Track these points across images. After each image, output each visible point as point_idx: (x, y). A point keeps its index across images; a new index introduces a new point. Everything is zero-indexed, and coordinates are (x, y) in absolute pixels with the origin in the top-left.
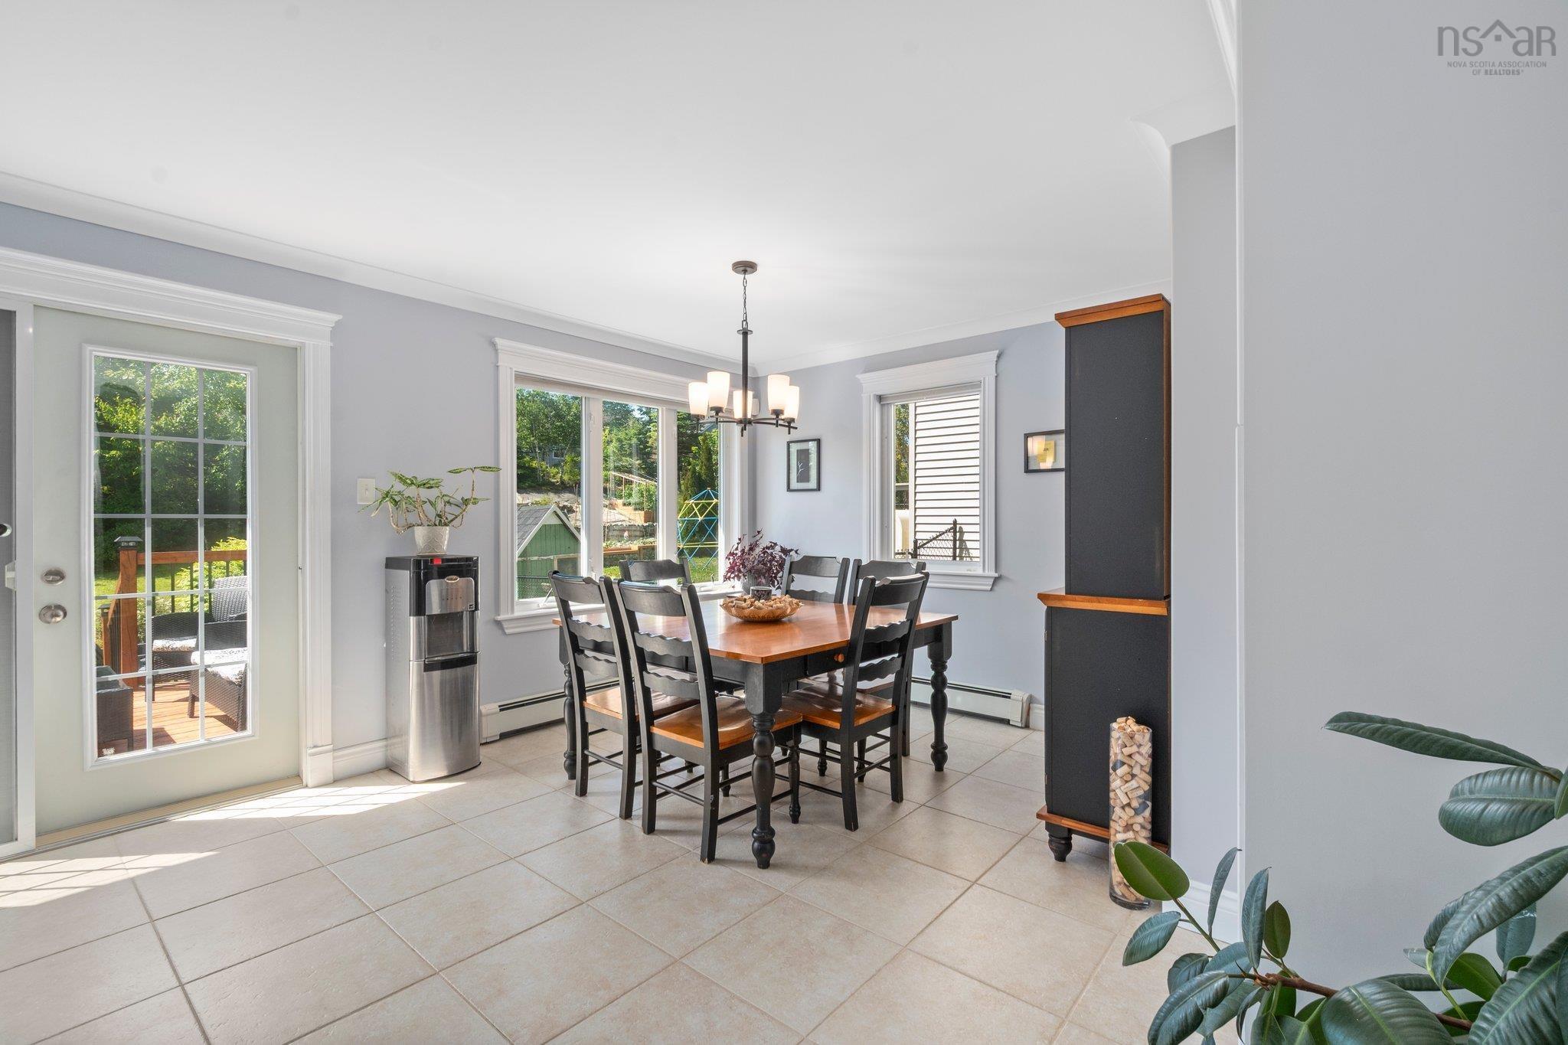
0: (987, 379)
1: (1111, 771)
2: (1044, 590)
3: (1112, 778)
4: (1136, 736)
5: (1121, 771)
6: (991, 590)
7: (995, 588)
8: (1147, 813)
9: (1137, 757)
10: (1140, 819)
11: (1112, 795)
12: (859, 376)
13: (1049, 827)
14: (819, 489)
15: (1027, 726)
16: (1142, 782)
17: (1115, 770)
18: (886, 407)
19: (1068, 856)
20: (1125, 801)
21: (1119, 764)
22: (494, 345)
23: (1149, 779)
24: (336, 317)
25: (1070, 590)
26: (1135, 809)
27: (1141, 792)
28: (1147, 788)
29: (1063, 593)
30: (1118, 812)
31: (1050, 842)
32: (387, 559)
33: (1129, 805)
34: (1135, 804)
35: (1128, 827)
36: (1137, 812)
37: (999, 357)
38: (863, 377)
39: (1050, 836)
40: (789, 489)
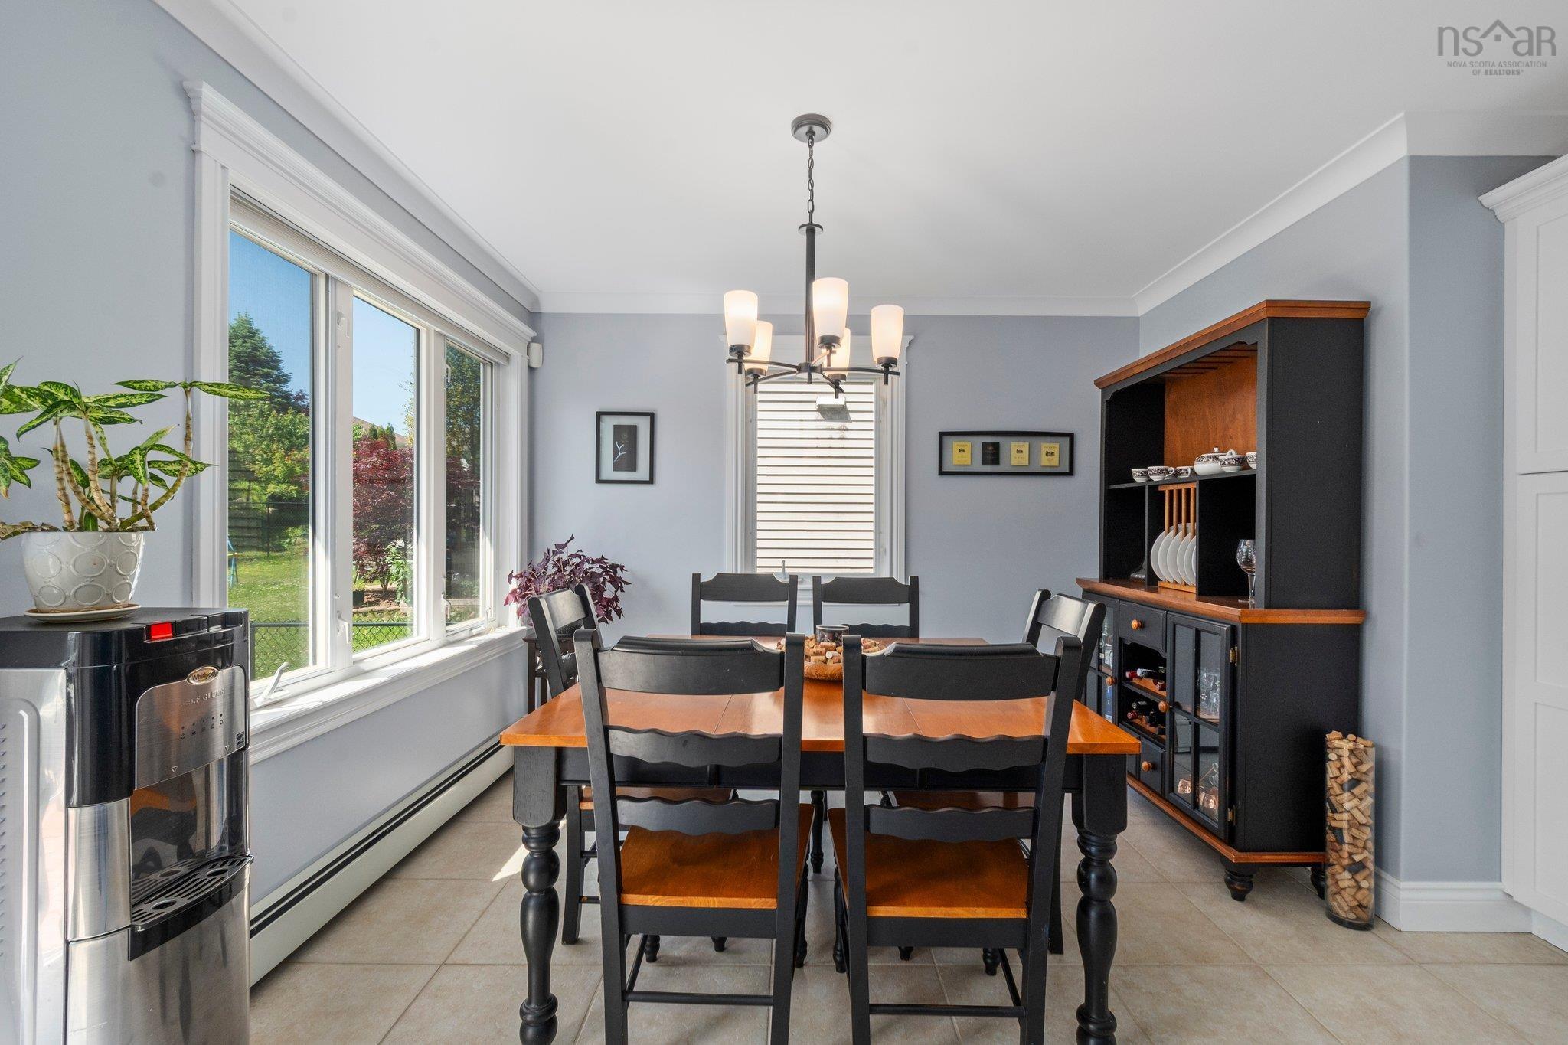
4: (1370, 751)
9: (1371, 773)
14: (651, 481)
17: (1348, 789)
20: (1362, 819)
21: (1353, 783)
26: (1370, 825)
30: (1352, 832)
33: (1366, 824)
34: (1371, 820)
35: (1365, 847)
36: (1371, 829)
37: (910, 343)
40: (598, 480)
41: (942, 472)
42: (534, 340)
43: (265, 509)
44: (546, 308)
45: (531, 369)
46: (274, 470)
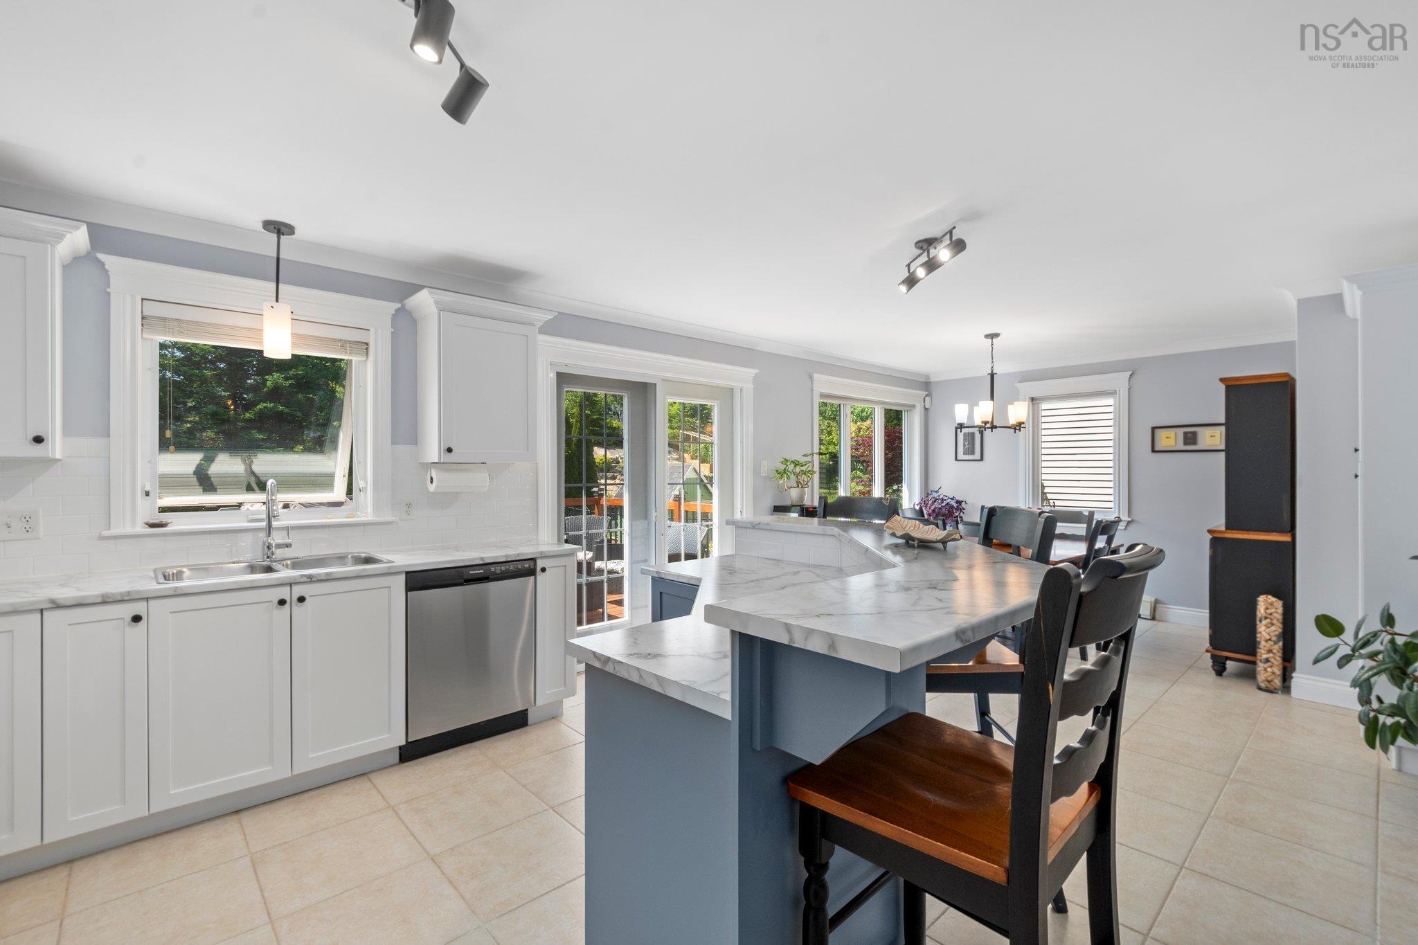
0: (1122, 389)
1: (1258, 622)
2: (1210, 527)
3: (1258, 627)
4: (1275, 604)
5: (1264, 622)
6: (1125, 529)
7: (1128, 528)
8: (1281, 644)
9: (1275, 615)
10: (1276, 647)
11: (1258, 635)
12: (1016, 384)
13: (1213, 657)
14: (982, 459)
15: (1153, 618)
16: (1277, 629)
17: (1260, 621)
18: (1036, 405)
19: (1224, 674)
20: (1268, 637)
21: (1263, 618)
22: (811, 378)
23: (1281, 626)
24: (754, 371)
25: (1229, 526)
26: (1274, 641)
27: (1277, 633)
28: (1280, 630)
29: (1223, 528)
30: (1263, 643)
31: (1213, 666)
32: (775, 506)
33: (1270, 640)
34: (1274, 639)
35: (1270, 651)
36: (1275, 643)
37: (1131, 375)
38: (1019, 385)
39: (1213, 662)
40: (956, 459)
41: (1153, 451)
42: (927, 395)
43: (828, 462)
44: (932, 380)
45: (926, 409)
46: (833, 438)
